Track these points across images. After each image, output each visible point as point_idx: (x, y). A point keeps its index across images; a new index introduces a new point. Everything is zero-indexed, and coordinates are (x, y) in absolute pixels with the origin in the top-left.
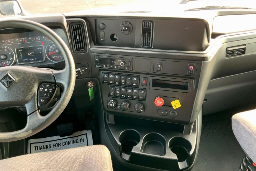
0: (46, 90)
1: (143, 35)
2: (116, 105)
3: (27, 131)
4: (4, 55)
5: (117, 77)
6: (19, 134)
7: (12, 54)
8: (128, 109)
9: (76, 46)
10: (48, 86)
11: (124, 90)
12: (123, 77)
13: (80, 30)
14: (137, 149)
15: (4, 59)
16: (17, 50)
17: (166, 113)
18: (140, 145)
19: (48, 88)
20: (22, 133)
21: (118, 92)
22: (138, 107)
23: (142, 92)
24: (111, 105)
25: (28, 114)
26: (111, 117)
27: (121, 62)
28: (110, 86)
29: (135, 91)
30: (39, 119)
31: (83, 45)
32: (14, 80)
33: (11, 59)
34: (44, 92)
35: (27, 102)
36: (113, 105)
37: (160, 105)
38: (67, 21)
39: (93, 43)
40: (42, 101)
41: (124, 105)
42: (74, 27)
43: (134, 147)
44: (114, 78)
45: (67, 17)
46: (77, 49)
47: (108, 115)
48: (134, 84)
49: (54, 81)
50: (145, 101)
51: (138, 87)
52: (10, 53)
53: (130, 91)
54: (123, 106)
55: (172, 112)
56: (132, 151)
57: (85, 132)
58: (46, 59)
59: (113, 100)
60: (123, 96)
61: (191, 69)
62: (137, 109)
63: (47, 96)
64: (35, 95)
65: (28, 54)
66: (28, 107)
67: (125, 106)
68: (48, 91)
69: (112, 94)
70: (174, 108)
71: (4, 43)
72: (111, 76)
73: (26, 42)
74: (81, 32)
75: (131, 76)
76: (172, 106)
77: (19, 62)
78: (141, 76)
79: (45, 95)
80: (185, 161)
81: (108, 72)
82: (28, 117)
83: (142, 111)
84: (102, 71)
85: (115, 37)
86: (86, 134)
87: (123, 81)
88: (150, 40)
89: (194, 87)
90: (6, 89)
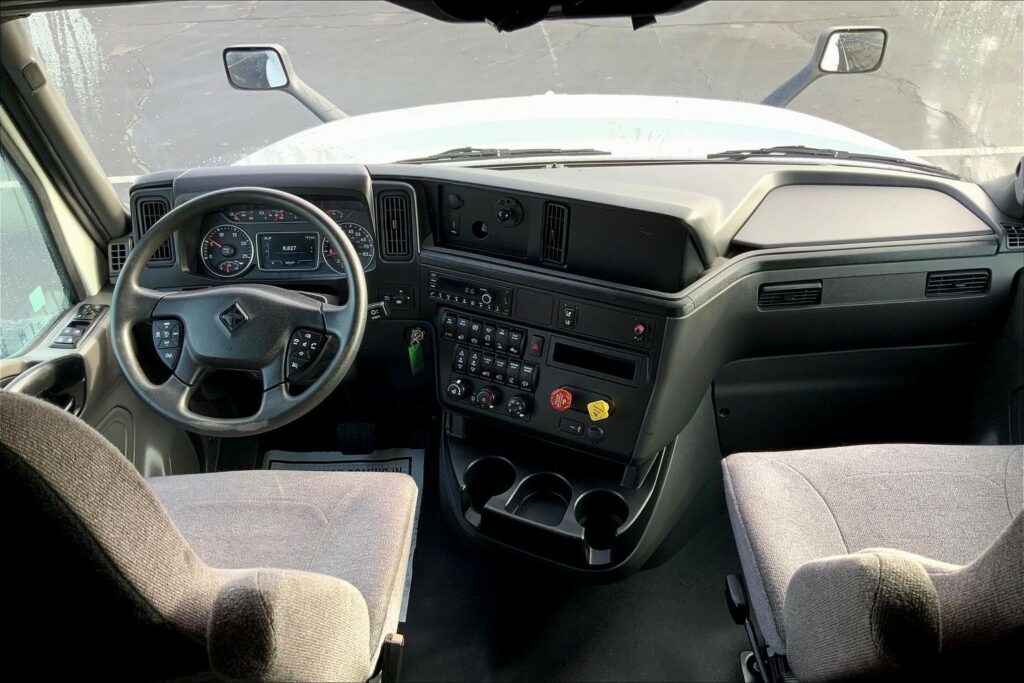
0: (305, 344)
1: (545, 234)
2: (467, 395)
3: (259, 420)
4: (231, 246)
5: (475, 327)
6: (243, 424)
7: (249, 245)
8: (491, 407)
9: (390, 243)
10: (309, 336)
11: (488, 360)
12: (489, 330)
13: (402, 207)
14: (501, 503)
15: (231, 257)
16: (260, 237)
17: (579, 428)
18: (510, 496)
19: (310, 341)
20: (250, 422)
21: (474, 363)
22: (514, 406)
23: (528, 370)
24: (454, 392)
25: (265, 388)
26: (458, 420)
27: (484, 292)
28: (457, 345)
29: (514, 366)
30: (284, 400)
31: (404, 243)
32: (246, 317)
33: (245, 256)
34: (299, 347)
35: (265, 364)
36: (457, 391)
37: (563, 406)
38: (373, 185)
39: (430, 237)
40: (294, 365)
41: (483, 396)
42: (387, 200)
43: (494, 498)
44: (469, 328)
45: (374, 177)
46: (390, 251)
47: (451, 416)
48: (512, 350)
49: (321, 327)
50: (534, 392)
51: (521, 357)
52: (244, 243)
53: (501, 364)
54: (480, 398)
55: (592, 429)
56: (486, 506)
57: (408, 452)
58: (322, 264)
59: (459, 382)
60: (484, 373)
61: (638, 331)
62: (510, 410)
63: (305, 356)
64: (283, 350)
65: (284, 248)
66: (267, 373)
67: (484, 400)
68: (309, 346)
69: (460, 366)
70: (594, 418)
71: (232, 219)
72: (463, 323)
73: (282, 220)
74: (402, 213)
75: (505, 328)
76: (587, 413)
77: (262, 267)
78: (531, 331)
79: (301, 353)
80: (609, 551)
81: (457, 311)
82: (265, 394)
83: (522, 415)
84: (443, 309)
85: (483, 230)
86: (410, 459)
87: (488, 338)
88: (560, 247)
89: (648, 378)
90: (229, 334)
